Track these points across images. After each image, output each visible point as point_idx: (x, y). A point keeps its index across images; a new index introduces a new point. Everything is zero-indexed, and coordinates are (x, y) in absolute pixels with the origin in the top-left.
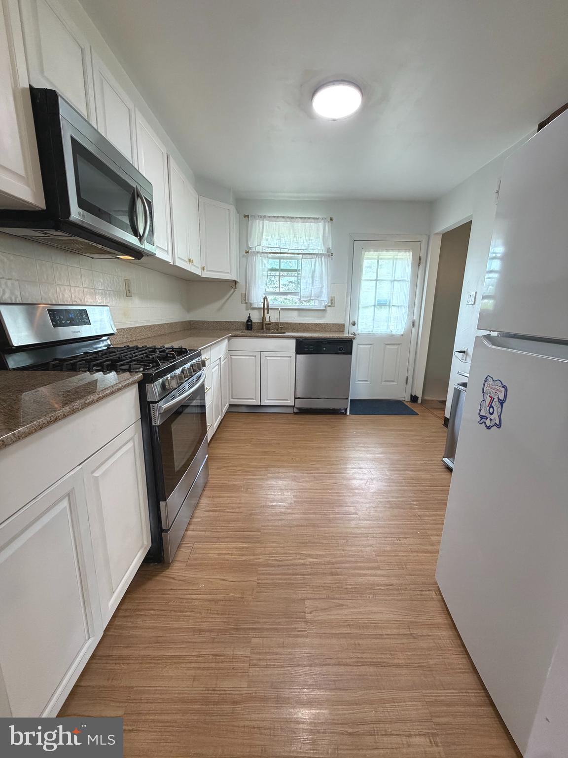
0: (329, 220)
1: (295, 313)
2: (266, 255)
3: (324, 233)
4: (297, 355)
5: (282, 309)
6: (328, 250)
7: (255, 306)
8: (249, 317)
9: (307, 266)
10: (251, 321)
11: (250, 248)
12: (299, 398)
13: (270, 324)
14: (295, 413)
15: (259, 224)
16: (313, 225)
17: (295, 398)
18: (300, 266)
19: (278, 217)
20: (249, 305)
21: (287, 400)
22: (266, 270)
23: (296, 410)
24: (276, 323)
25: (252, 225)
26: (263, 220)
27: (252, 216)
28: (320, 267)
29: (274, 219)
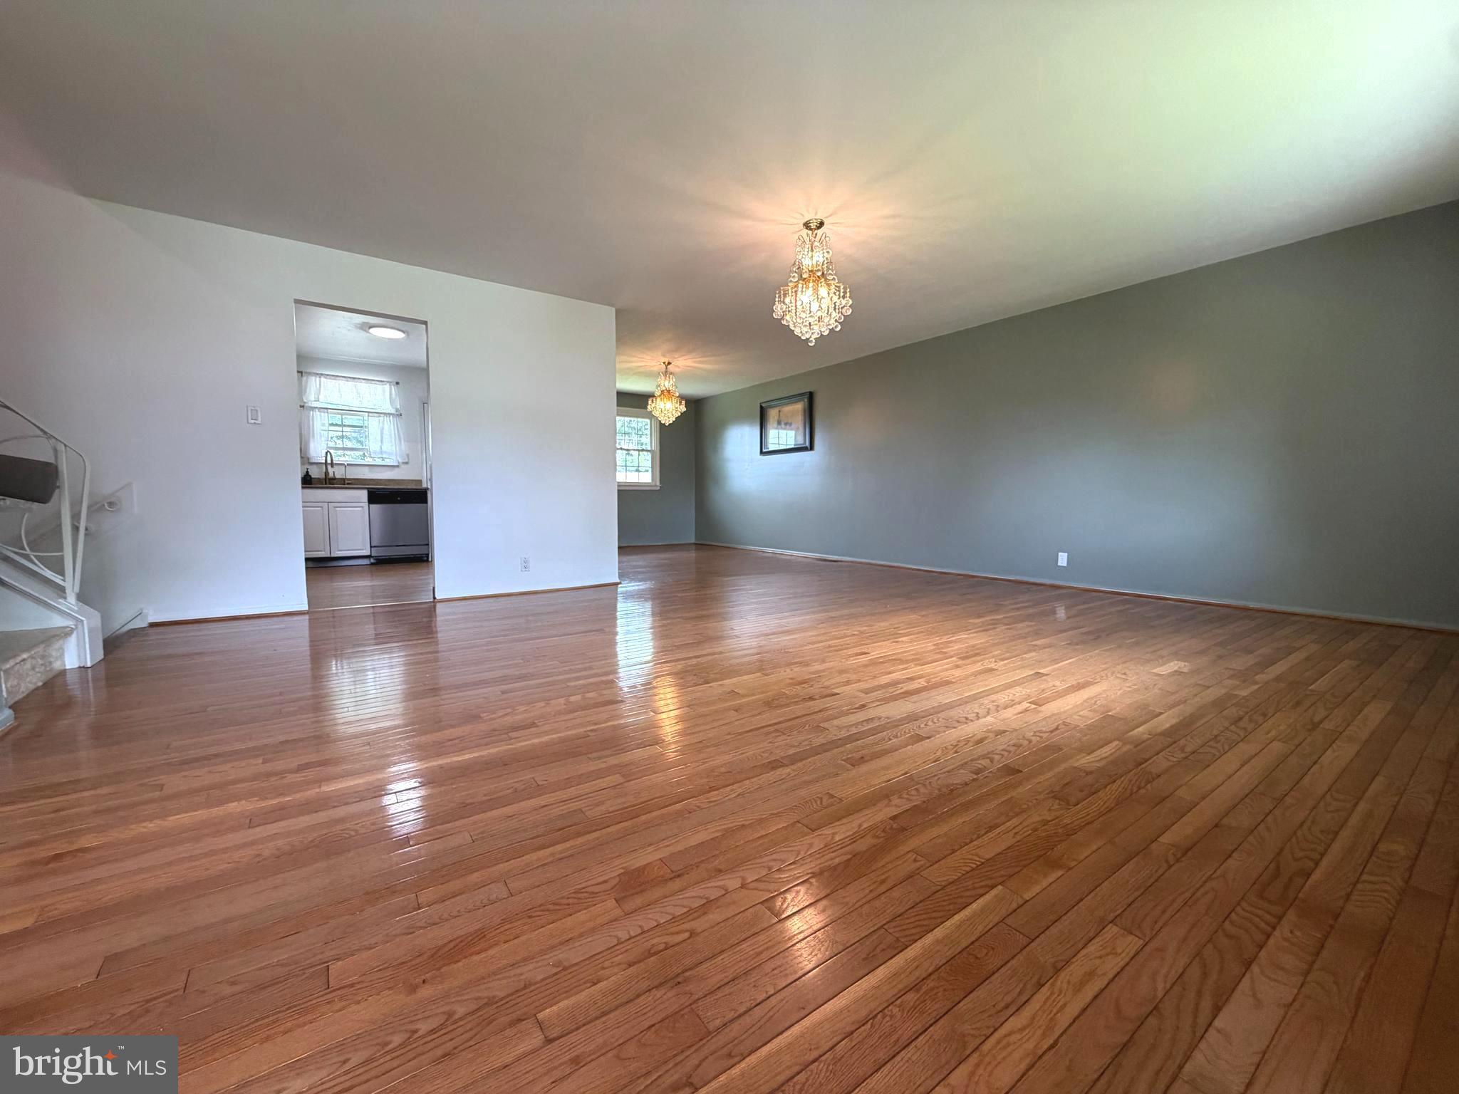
0: (395, 383)
1: (366, 469)
2: (326, 410)
3: (391, 394)
4: (371, 505)
5: (348, 464)
6: (397, 410)
7: (313, 461)
8: (307, 472)
9: (374, 424)
10: (310, 476)
11: (305, 403)
12: (375, 547)
13: (335, 479)
14: (372, 564)
15: (315, 380)
16: (379, 387)
17: (371, 547)
18: (366, 422)
19: (337, 376)
20: (306, 459)
21: (363, 550)
22: (327, 425)
23: (372, 561)
24: (341, 479)
25: (307, 382)
26: (320, 377)
27: (306, 373)
28: (389, 425)
29: (333, 378)
